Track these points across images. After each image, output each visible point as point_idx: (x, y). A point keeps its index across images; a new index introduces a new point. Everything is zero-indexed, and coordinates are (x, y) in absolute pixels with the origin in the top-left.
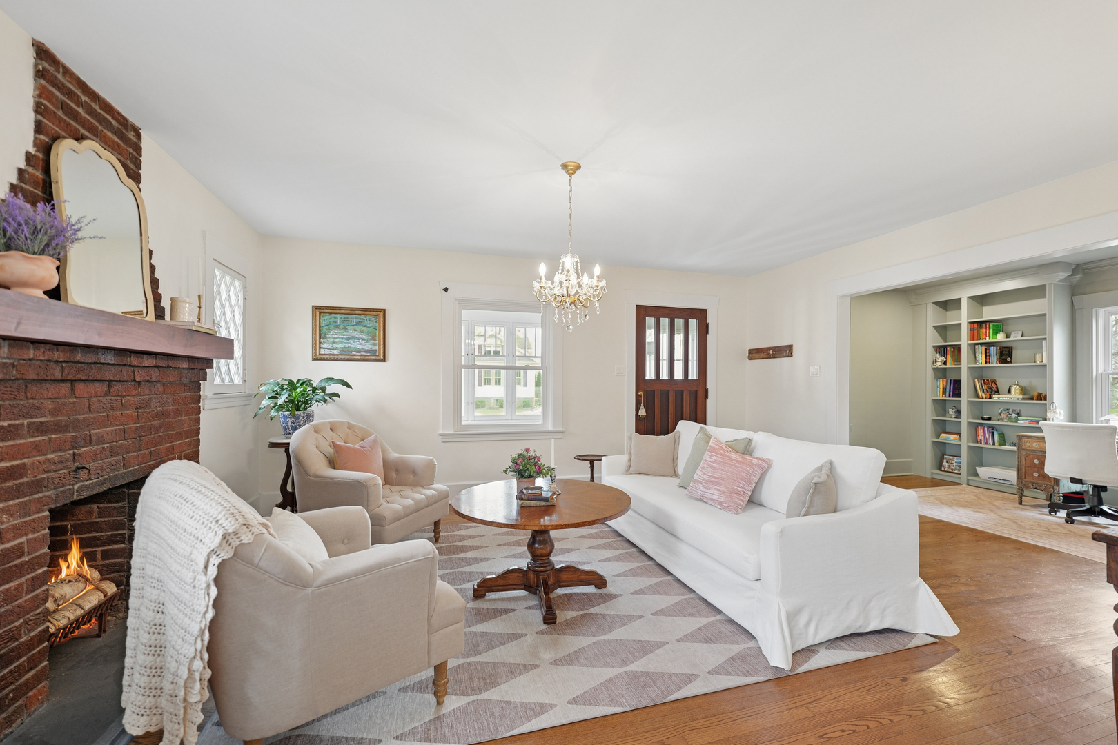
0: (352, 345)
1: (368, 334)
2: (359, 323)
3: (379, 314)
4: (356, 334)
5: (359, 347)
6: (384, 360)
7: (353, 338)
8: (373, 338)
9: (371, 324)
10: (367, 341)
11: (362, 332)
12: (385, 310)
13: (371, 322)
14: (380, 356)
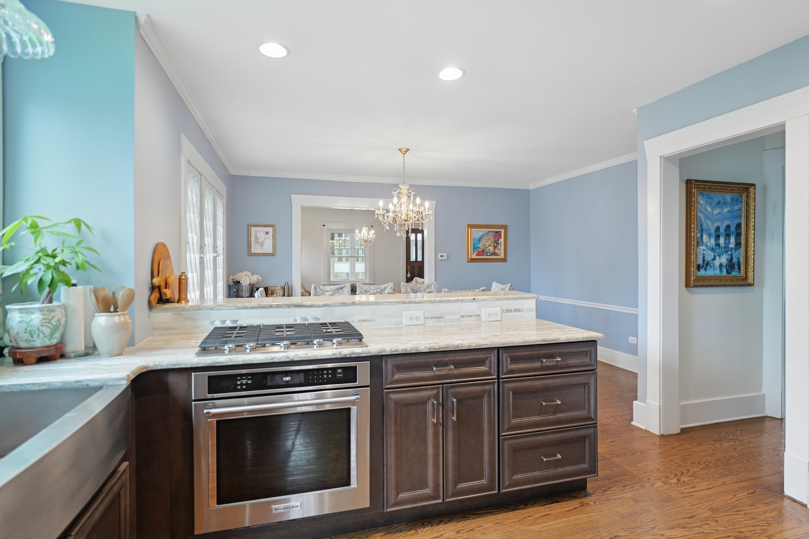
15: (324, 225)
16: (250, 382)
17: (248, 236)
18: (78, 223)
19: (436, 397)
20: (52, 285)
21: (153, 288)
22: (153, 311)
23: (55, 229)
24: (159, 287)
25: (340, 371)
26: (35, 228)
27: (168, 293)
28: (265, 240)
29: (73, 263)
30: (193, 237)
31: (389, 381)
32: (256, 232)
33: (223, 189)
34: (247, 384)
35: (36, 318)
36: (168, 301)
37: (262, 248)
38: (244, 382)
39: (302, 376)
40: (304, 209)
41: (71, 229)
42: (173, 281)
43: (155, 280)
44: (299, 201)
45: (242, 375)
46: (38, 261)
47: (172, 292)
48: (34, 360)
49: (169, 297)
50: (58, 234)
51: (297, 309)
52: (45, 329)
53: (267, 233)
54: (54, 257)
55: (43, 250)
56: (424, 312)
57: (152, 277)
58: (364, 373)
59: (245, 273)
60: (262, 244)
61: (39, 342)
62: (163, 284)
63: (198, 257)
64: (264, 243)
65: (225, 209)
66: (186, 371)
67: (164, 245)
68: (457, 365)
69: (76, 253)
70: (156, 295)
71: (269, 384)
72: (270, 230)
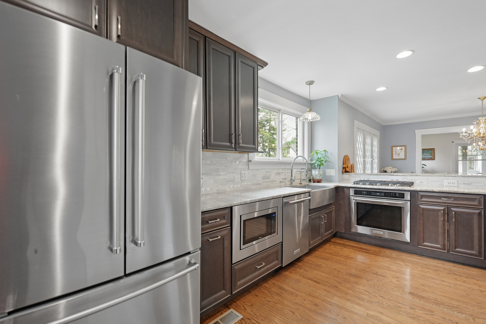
0: (425, 157)
1: (430, 154)
2: (427, 152)
3: (433, 150)
4: (426, 154)
5: (427, 157)
6: (434, 160)
7: (426, 155)
8: (431, 155)
9: (430, 152)
10: (429, 156)
11: (428, 154)
12: (434, 149)
13: (430, 151)
14: (433, 159)
15: (453, 142)
16: (366, 193)
17: (392, 151)
18: (325, 151)
19: (444, 210)
20: (320, 165)
21: (344, 168)
22: (343, 174)
23: (320, 153)
24: (345, 168)
25: (397, 194)
26: (317, 153)
27: (348, 170)
28: (400, 152)
29: (324, 161)
30: (360, 153)
31: (419, 200)
32: (395, 149)
33: (378, 133)
34: (365, 194)
35: (317, 172)
36: (348, 172)
37: (399, 156)
38: (365, 193)
39: (383, 194)
40: (423, 136)
41: (324, 153)
42: (350, 166)
43: (344, 166)
44: (419, 133)
45: (364, 191)
46: (317, 160)
47: (349, 169)
48: (317, 182)
49: (348, 171)
50: (321, 154)
51: (391, 176)
52: (319, 175)
53: (402, 149)
54: (320, 159)
55: (318, 158)
56: (458, 181)
57: (343, 165)
58: (408, 196)
59: (389, 167)
60: (399, 155)
61: (318, 178)
62: (346, 167)
63: (362, 160)
64: (400, 154)
65: (379, 141)
66: (349, 188)
67: (347, 156)
68: (456, 199)
69: (325, 158)
70: (344, 170)
71: (372, 195)
72: (403, 148)
